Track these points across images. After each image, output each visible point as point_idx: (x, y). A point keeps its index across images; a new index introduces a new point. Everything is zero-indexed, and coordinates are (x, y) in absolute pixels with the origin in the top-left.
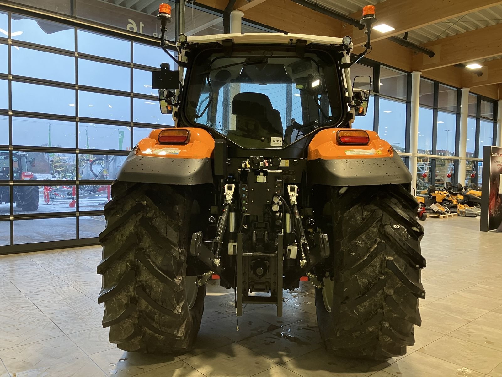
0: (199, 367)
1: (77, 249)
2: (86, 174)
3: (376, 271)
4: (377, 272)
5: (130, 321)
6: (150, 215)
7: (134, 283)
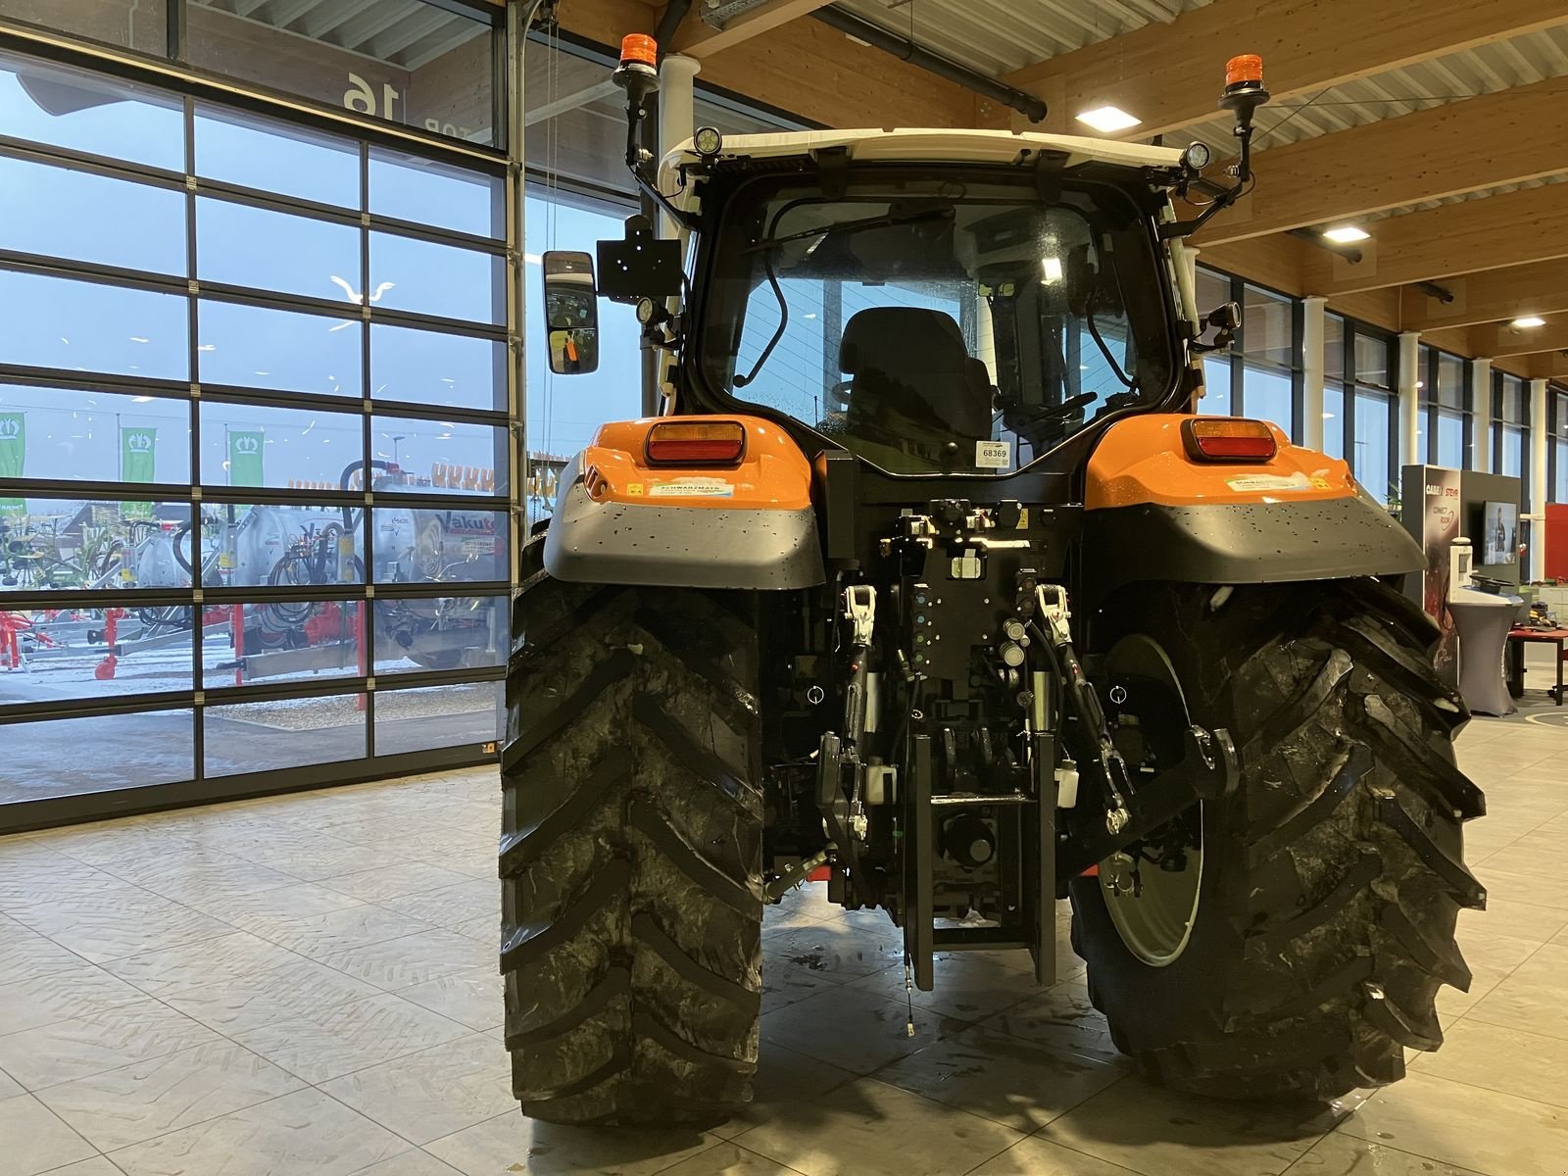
0: (792, 1157)
1: (200, 813)
2: (151, 568)
3: (1346, 832)
4: (1349, 835)
5: (600, 1023)
6: (656, 685)
7: (619, 903)
